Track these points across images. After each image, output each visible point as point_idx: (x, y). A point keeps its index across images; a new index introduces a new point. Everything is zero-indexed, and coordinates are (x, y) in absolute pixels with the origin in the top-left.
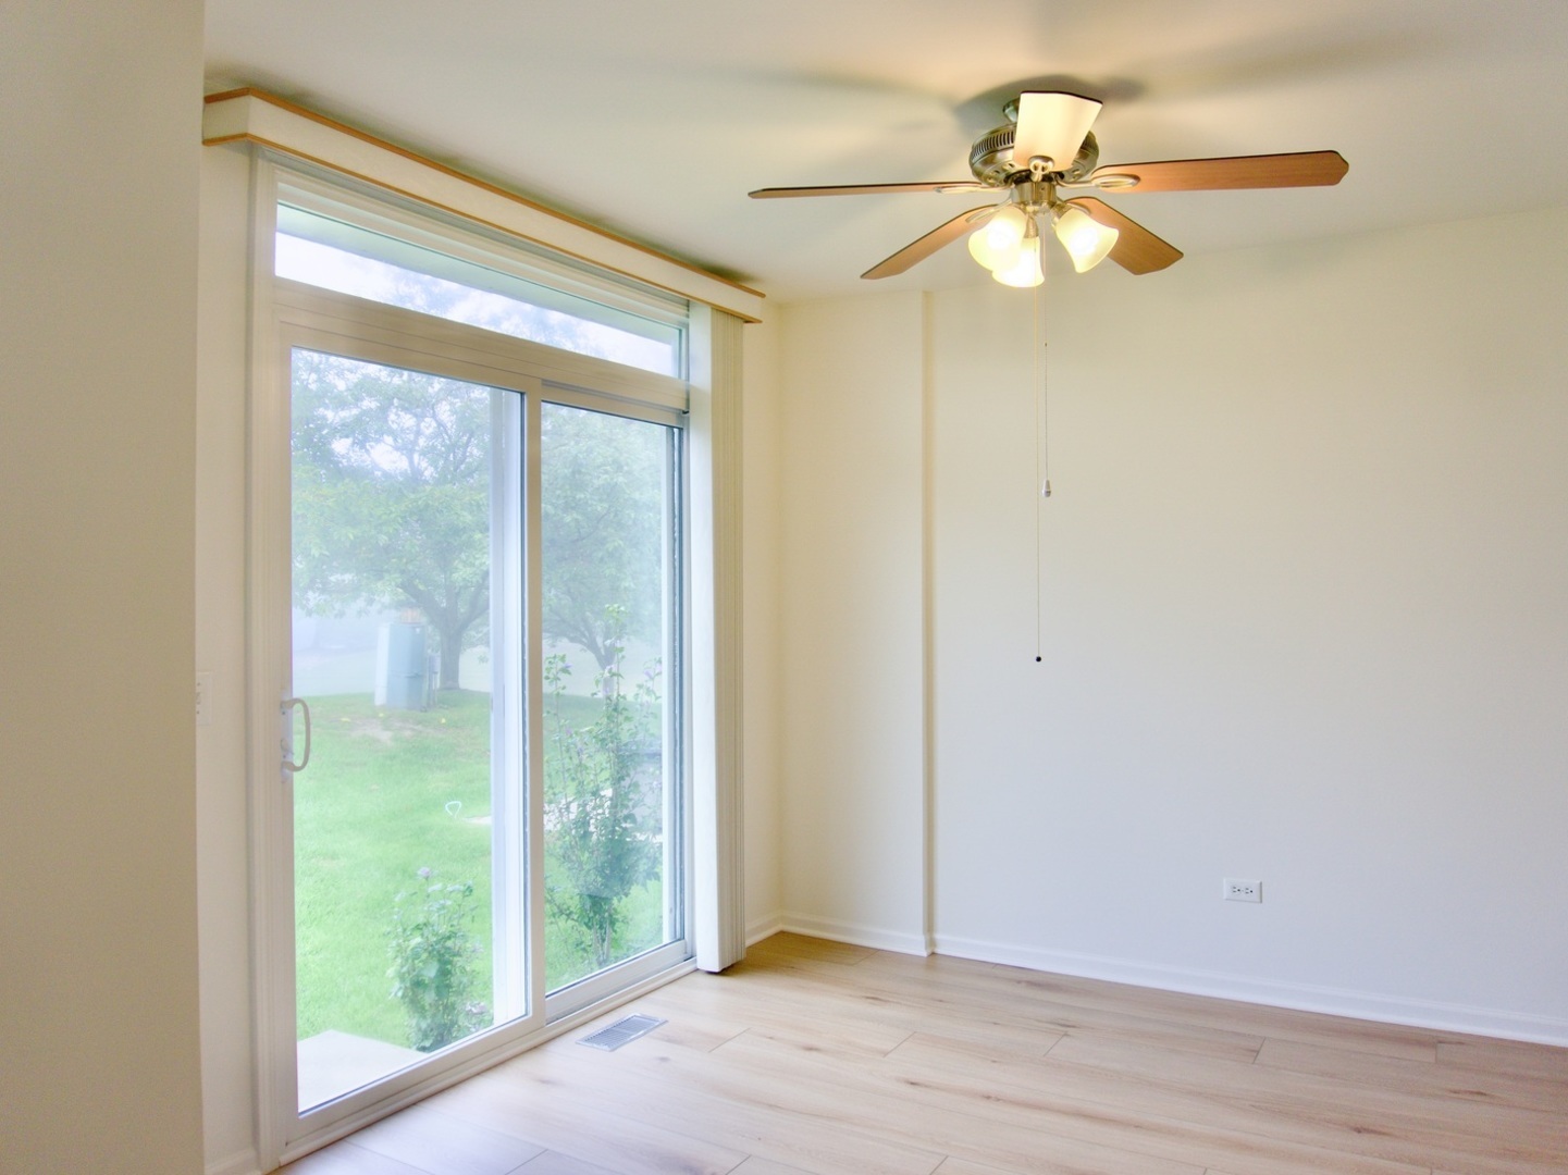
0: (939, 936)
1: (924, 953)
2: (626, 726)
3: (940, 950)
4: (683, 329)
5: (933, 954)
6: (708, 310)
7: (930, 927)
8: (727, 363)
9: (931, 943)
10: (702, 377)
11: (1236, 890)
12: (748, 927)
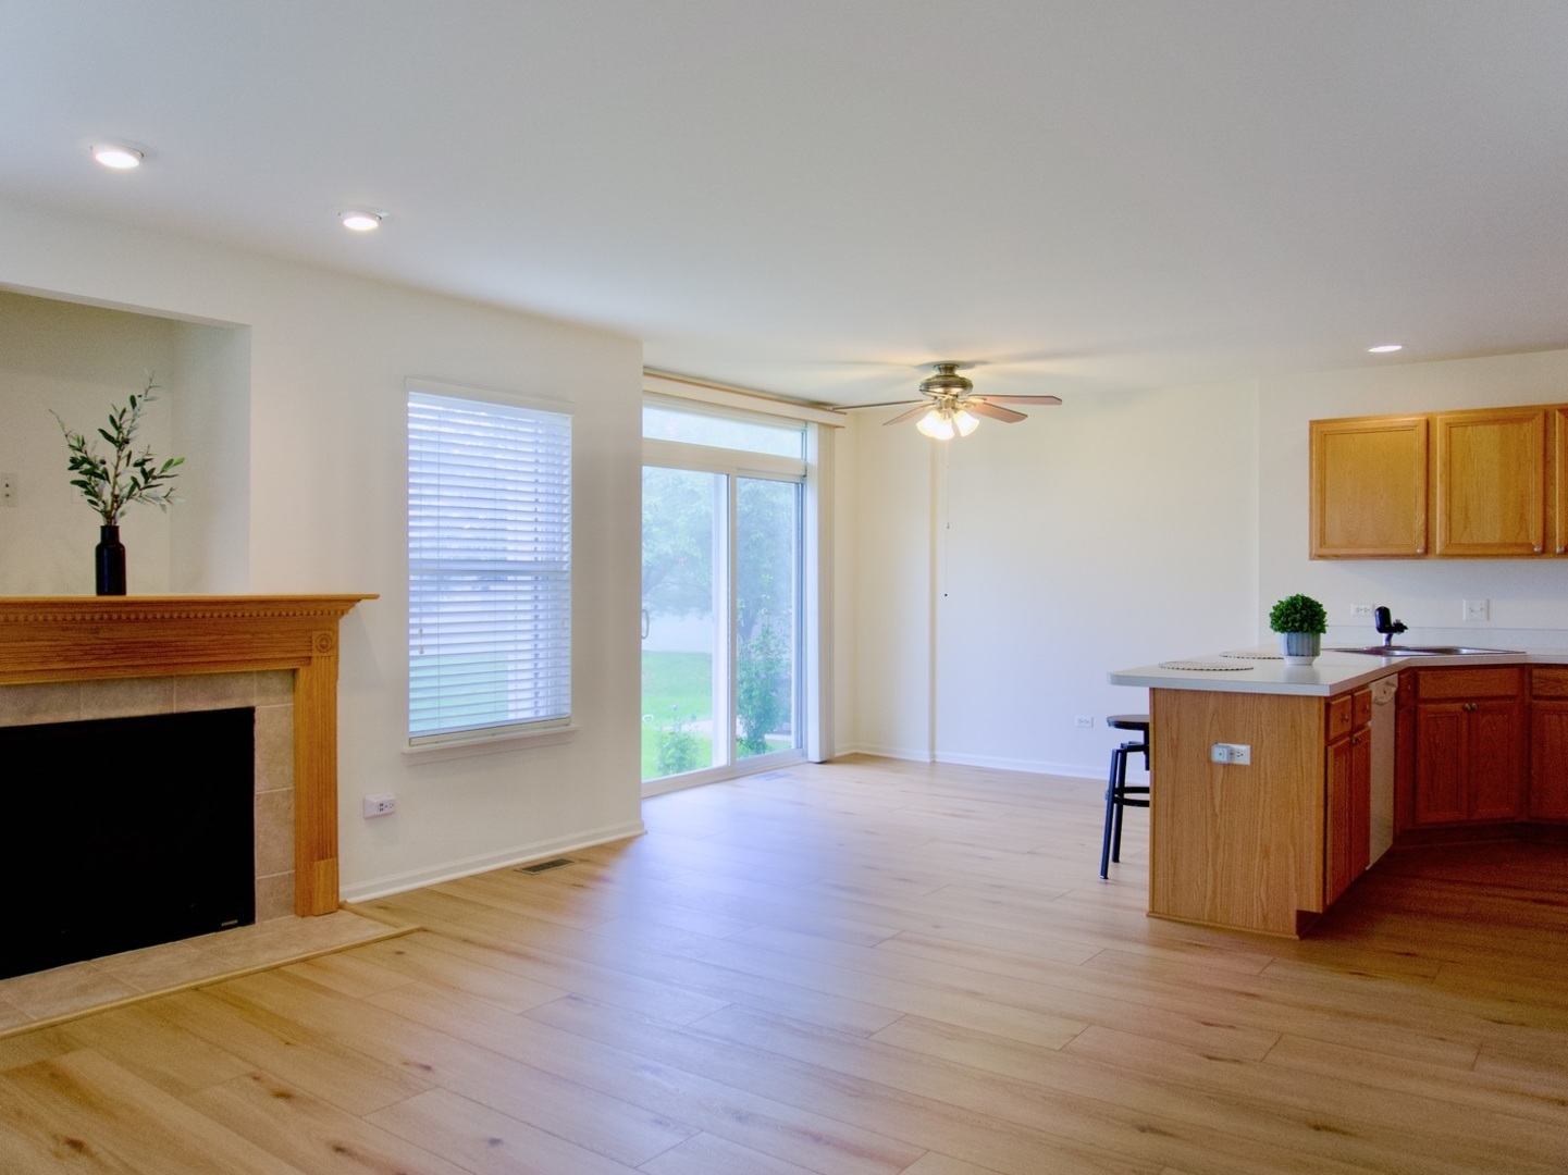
0: (937, 753)
1: (928, 760)
2: (773, 642)
3: (937, 760)
4: (804, 433)
5: (934, 762)
6: (816, 425)
7: (932, 748)
8: (826, 451)
9: (933, 756)
10: (812, 457)
11: (1081, 721)
12: (836, 747)
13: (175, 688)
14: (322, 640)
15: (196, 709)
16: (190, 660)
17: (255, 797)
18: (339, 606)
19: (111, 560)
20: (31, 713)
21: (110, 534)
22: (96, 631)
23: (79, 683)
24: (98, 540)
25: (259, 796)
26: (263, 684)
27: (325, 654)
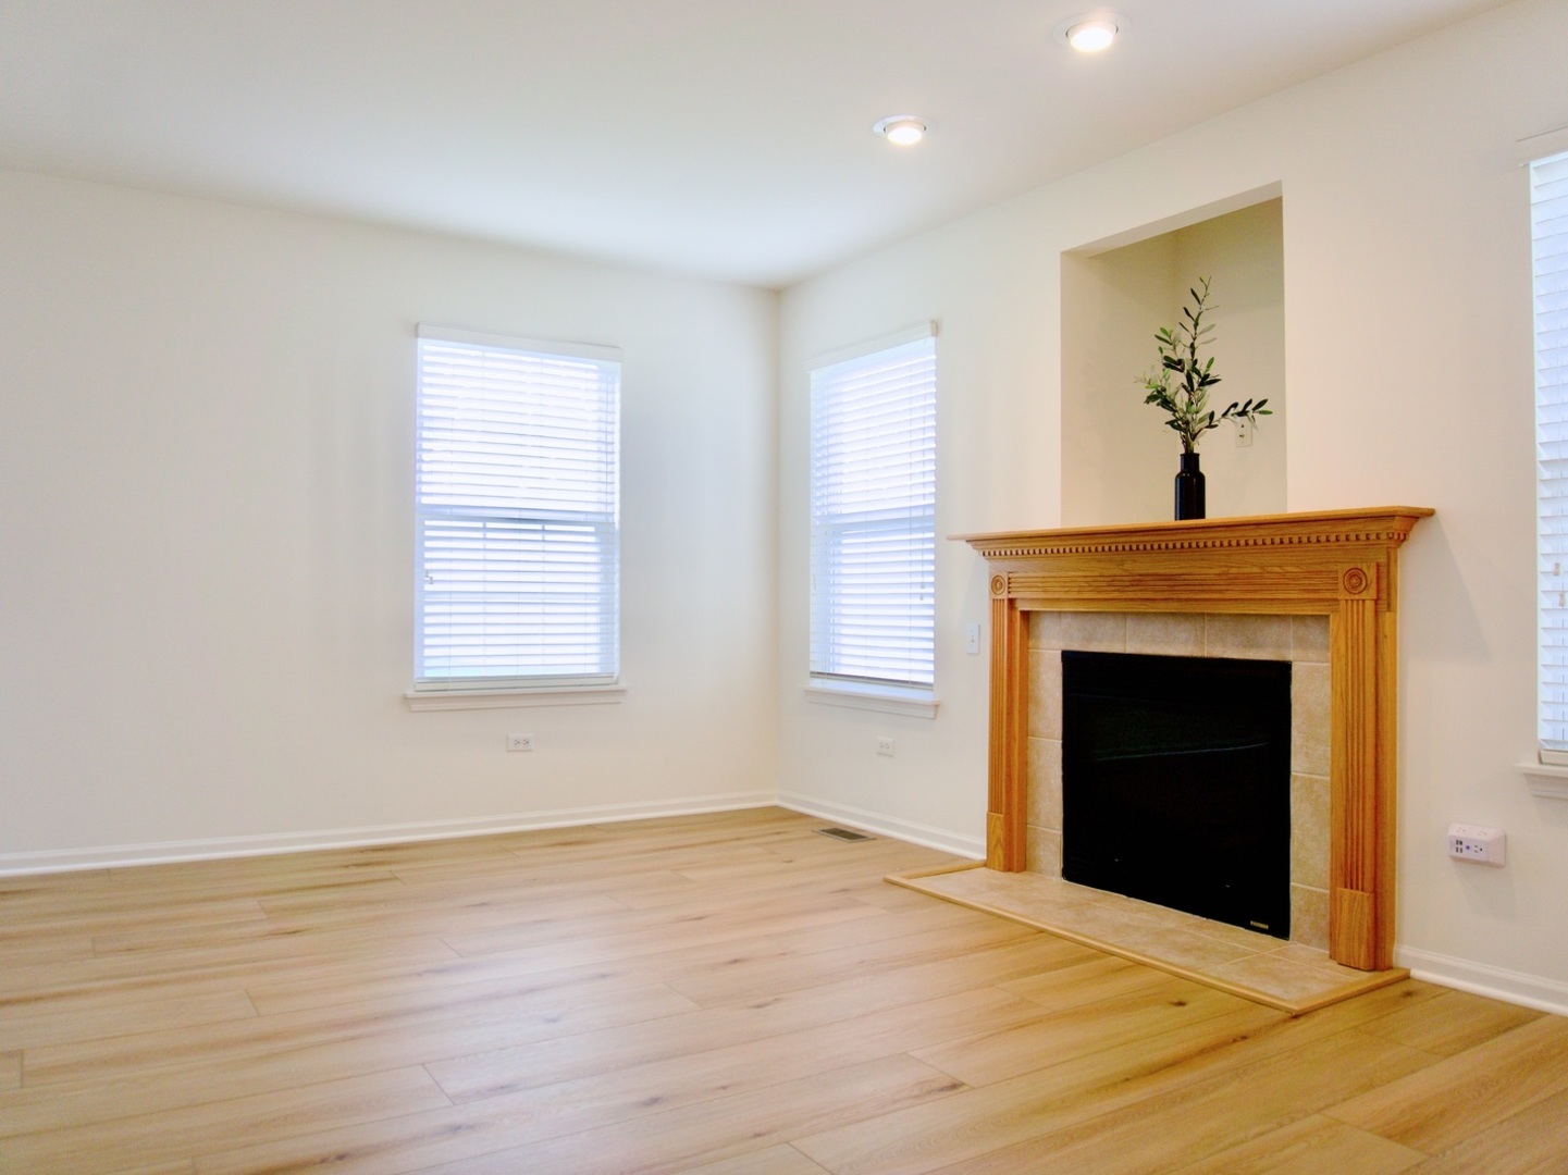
13: (1206, 628)
14: (1352, 576)
15: (1225, 656)
16: (1198, 597)
17: (1292, 779)
18: (1402, 524)
19: (1191, 489)
20: (1089, 640)
21: (1190, 460)
22: (1122, 563)
23: (1125, 614)
24: (1178, 470)
25: (1296, 777)
26: (1300, 634)
27: (1356, 597)
